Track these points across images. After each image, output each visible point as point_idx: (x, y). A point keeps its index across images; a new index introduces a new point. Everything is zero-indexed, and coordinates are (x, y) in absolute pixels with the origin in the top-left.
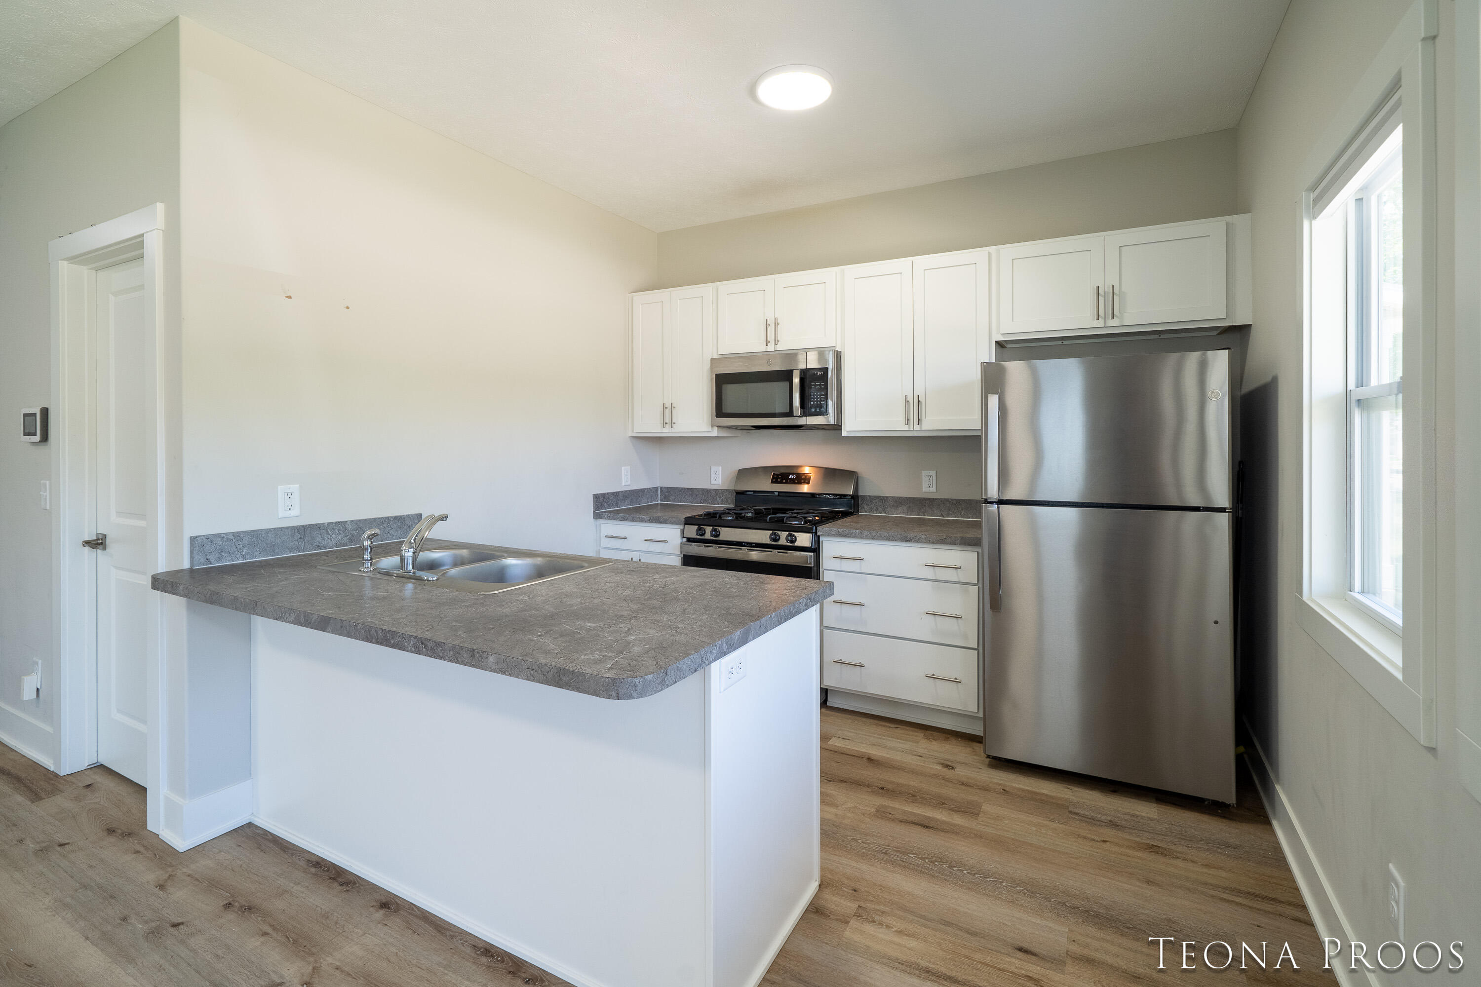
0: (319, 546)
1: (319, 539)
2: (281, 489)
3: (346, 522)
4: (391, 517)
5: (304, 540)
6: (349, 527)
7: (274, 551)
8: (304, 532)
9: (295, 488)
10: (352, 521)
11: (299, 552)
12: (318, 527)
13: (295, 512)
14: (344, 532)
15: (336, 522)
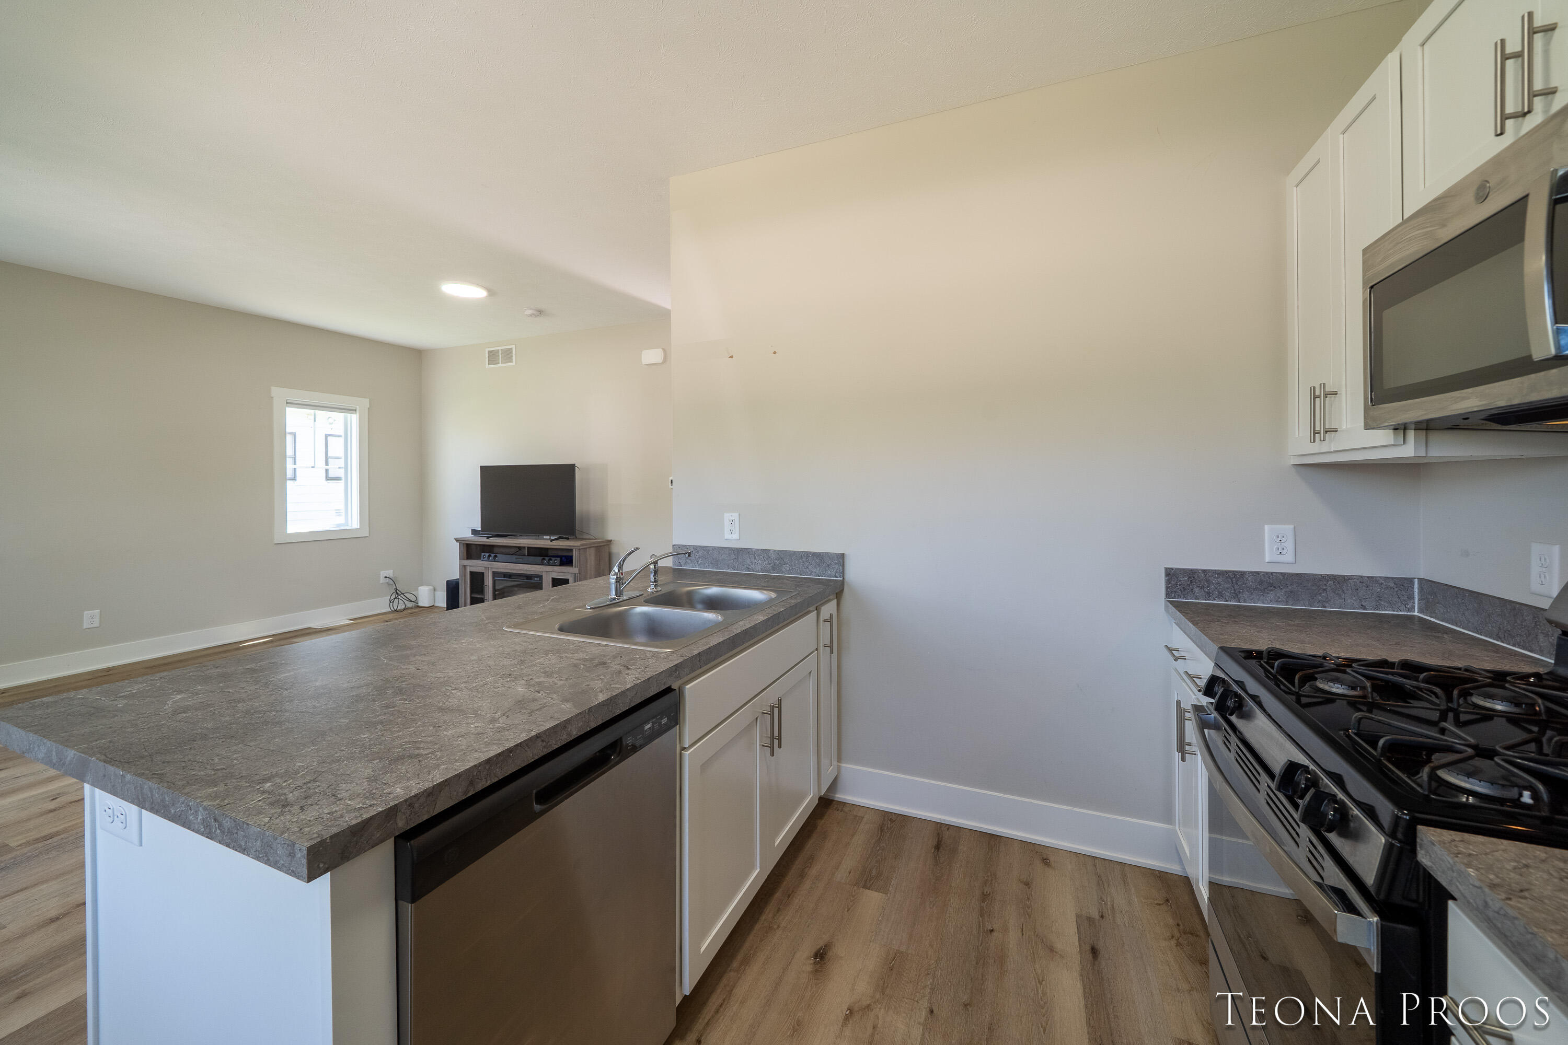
0: (748, 568)
1: (748, 562)
2: (727, 516)
3: (770, 550)
4: (810, 552)
5: (738, 561)
6: (773, 556)
7: (717, 565)
8: (738, 553)
9: (735, 516)
10: (775, 551)
11: (734, 570)
12: (747, 551)
13: (736, 536)
14: (767, 559)
15: (762, 549)
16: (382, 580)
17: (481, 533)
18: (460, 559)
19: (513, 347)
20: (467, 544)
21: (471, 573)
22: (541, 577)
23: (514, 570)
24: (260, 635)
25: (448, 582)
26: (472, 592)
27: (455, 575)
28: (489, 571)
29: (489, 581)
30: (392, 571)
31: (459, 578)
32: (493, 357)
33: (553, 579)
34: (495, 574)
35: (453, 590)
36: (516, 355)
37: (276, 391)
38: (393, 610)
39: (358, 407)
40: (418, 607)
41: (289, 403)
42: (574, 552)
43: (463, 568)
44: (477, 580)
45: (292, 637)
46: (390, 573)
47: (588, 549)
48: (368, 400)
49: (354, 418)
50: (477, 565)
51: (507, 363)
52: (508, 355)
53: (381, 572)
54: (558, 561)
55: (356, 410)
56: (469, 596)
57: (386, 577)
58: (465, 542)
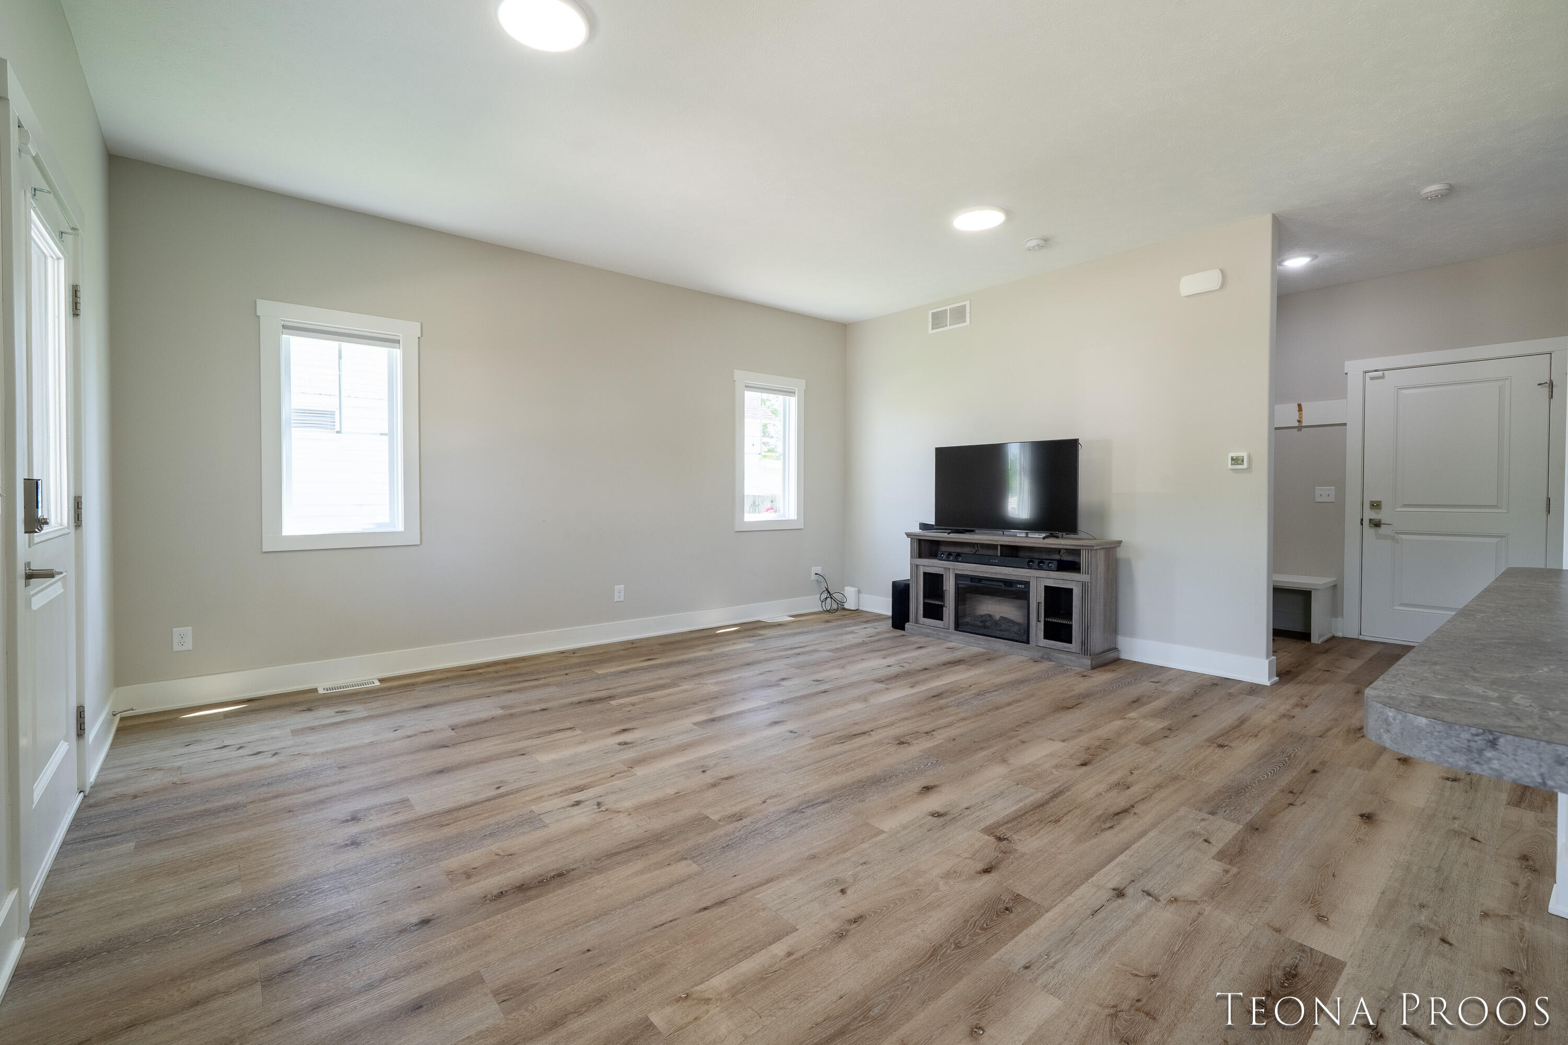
16: (814, 577)
17: (935, 527)
18: (912, 557)
19: (967, 303)
20: (920, 540)
21: (925, 574)
22: (1027, 584)
23: (986, 572)
24: (732, 622)
25: (894, 583)
26: (925, 597)
27: (903, 573)
28: (951, 572)
29: (950, 586)
30: (820, 567)
31: (909, 578)
32: (938, 320)
33: (1046, 587)
34: (958, 577)
35: (900, 593)
36: (970, 312)
37: (739, 374)
38: (825, 610)
39: (797, 389)
40: (844, 609)
41: (748, 387)
42: (1083, 553)
43: (915, 568)
44: (933, 583)
45: (755, 628)
46: (818, 569)
47: (1098, 551)
48: (804, 381)
49: (793, 401)
50: (934, 566)
51: (958, 323)
52: (959, 314)
53: (813, 568)
54: (1054, 565)
55: (794, 393)
56: (922, 601)
57: (816, 574)
58: (915, 537)
